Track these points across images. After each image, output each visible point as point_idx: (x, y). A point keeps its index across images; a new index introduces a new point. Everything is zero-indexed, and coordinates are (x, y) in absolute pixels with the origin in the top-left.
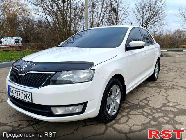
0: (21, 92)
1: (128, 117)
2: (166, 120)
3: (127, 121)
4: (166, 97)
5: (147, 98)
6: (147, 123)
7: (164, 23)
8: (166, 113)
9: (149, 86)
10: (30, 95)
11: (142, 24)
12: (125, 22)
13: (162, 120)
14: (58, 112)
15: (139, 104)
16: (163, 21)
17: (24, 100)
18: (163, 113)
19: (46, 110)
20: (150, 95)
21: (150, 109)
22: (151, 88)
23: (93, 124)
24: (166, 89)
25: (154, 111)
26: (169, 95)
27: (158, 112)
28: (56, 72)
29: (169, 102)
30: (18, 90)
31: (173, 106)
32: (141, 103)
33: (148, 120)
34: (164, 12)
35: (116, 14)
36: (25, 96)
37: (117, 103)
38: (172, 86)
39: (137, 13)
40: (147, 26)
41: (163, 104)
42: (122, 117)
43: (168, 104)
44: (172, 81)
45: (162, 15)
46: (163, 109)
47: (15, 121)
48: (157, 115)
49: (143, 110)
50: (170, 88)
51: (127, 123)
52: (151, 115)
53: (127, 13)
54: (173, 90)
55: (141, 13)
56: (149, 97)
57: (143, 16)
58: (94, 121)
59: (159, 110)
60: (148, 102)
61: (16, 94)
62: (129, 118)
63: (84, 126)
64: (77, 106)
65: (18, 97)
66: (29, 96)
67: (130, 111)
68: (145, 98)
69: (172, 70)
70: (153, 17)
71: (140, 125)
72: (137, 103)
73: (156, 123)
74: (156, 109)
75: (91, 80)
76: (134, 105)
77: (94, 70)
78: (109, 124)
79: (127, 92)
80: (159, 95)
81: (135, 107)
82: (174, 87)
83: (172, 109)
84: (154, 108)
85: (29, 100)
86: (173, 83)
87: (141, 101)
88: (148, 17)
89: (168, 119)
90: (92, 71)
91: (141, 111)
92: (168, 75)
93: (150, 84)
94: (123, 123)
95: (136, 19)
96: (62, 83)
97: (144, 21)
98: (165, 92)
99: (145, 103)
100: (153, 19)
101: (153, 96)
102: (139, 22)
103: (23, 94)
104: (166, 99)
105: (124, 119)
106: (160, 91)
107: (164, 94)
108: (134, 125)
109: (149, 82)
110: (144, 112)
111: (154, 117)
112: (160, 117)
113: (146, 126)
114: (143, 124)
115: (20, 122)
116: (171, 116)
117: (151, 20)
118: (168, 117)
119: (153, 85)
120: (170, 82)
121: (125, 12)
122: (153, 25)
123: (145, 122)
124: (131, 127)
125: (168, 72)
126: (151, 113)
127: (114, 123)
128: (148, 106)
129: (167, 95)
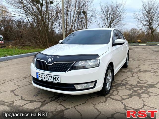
0: (50, 76)
1: (117, 91)
2: (142, 91)
3: (118, 93)
4: (137, 78)
5: (125, 79)
6: (131, 94)
7: (124, 24)
8: (141, 87)
9: (124, 71)
10: (58, 77)
11: (106, 24)
12: (93, 22)
13: (140, 91)
14: (78, 88)
15: (121, 83)
16: (123, 22)
17: (53, 82)
18: (140, 88)
19: (71, 87)
20: (127, 77)
21: (130, 86)
22: (125, 72)
23: (96, 97)
24: (136, 73)
25: (133, 87)
26: (139, 76)
27: (136, 87)
28: (76, 61)
29: (141, 81)
30: (47, 75)
31: (144, 83)
32: (122, 82)
33: (131, 92)
34: (123, 14)
35: (85, 16)
36: (55, 79)
37: (110, 81)
38: (139, 71)
39: (102, 15)
40: (110, 26)
41: (137, 82)
42: (113, 92)
43: (140, 82)
44: (138, 67)
45: (122, 17)
46: (138, 85)
47: (40, 99)
48: (135, 89)
49: (125, 87)
50: (138, 72)
51: (118, 94)
52: (132, 89)
53: (94, 15)
54: (140, 73)
55: (106, 15)
56: (126, 78)
57: (107, 17)
58: (95, 95)
59: (136, 86)
60: (127, 81)
61: (46, 78)
62: (119, 92)
63: (90, 98)
64: (90, 83)
65: (47, 80)
66: (58, 79)
67: (117, 88)
68: (124, 79)
69: (135, 60)
70: (115, 18)
71: (127, 95)
72: (120, 83)
73: (137, 93)
74: (134, 85)
75: (98, 66)
76: (118, 84)
77: (99, 59)
78: (107, 96)
79: (115, 74)
80: (132, 76)
81: (119, 85)
82: (141, 71)
83: (144, 85)
84: (132, 85)
85: (58, 81)
86: (139, 68)
87: (122, 81)
88: (111, 18)
89: (143, 91)
90: (98, 60)
91: (124, 87)
92: (134, 63)
93: (124, 70)
94: (116, 95)
95: (102, 20)
96: (78, 68)
97: (108, 22)
98: (136, 75)
99: (125, 82)
100: (115, 21)
101: (129, 77)
102: (104, 22)
103: (52, 78)
104: (138, 79)
105: (115, 93)
106: (133, 74)
107: (136, 76)
108: (123, 95)
109: (123, 69)
110: (127, 87)
111: (134, 90)
112: (138, 90)
113: (131, 95)
114: (129, 94)
115: (44, 99)
116: (145, 89)
117: (114, 21)
118: (143, 89)
119: (126, 70)
120: (137, 68)
121: (93, 14)
122: (116, 25)
123: (130, 93)
124: (122, 97)
125: (133, 61)
126: (131, 88)
127: (110, 95)
128: (128, 84)
129: (138, 76)
